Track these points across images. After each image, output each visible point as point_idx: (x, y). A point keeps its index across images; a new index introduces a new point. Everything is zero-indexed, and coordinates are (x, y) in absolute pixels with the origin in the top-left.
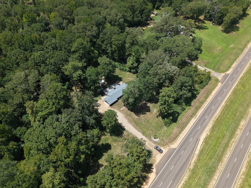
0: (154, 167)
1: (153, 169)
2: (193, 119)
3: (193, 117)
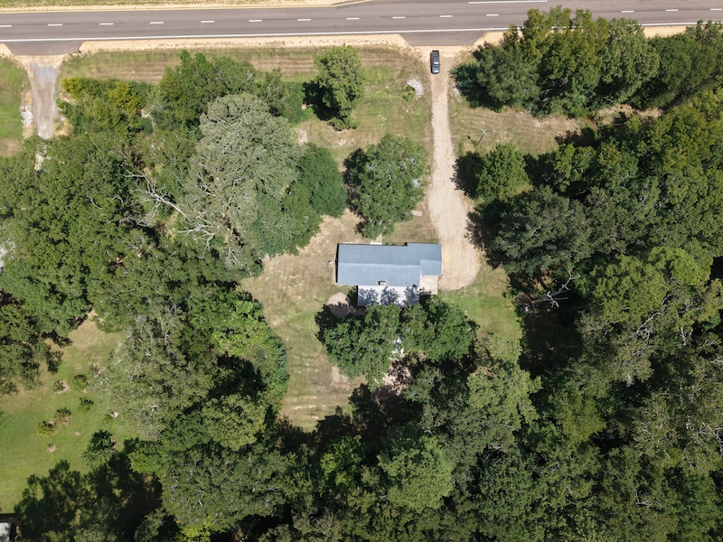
0: (475, 47)
1: (479, 47)
2: (289, 45)
3: (282, 49)
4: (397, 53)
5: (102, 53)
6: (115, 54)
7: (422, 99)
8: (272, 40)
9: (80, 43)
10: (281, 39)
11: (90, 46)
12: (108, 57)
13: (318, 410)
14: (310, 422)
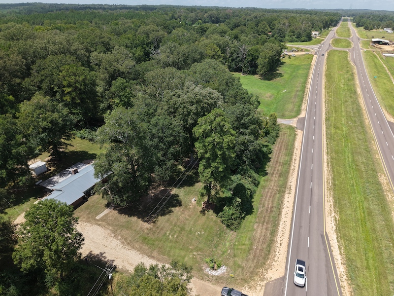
2: (286, 196)
3: (285, 192)
4: (261, 267)
6: (294, 137)
7: (200, 270)
9: (302, 129)
10: (293, 193)
11: (300, 134)
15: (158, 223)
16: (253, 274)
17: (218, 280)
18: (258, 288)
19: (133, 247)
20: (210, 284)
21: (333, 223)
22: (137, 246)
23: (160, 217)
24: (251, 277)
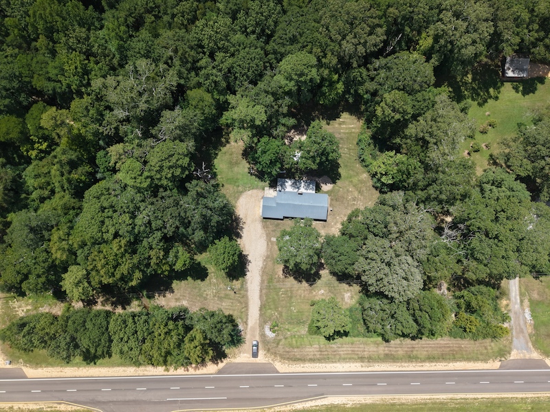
2: (358, 364)
3: (363, 362)
4: (281, 358)
5: (485, 361)
6: (476, 359)
7: (265, 322)
8: (370, 369)
9: (501, 367)
10: (364, 369)
11: (494, 365)
12: (481, 357)
13: (340, 124)
14: (345, 118)
15: (287, 280)
16: (275, 354)
17: (263, 335)
18: (267, 359)
19: (262, 276)
20: (258, 332)
21: (340, 403)
22: (265, 277)
23: (292, 278)
24: (272, 354)
